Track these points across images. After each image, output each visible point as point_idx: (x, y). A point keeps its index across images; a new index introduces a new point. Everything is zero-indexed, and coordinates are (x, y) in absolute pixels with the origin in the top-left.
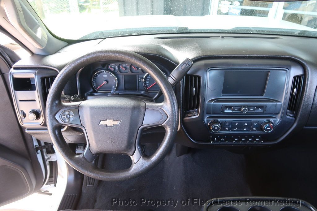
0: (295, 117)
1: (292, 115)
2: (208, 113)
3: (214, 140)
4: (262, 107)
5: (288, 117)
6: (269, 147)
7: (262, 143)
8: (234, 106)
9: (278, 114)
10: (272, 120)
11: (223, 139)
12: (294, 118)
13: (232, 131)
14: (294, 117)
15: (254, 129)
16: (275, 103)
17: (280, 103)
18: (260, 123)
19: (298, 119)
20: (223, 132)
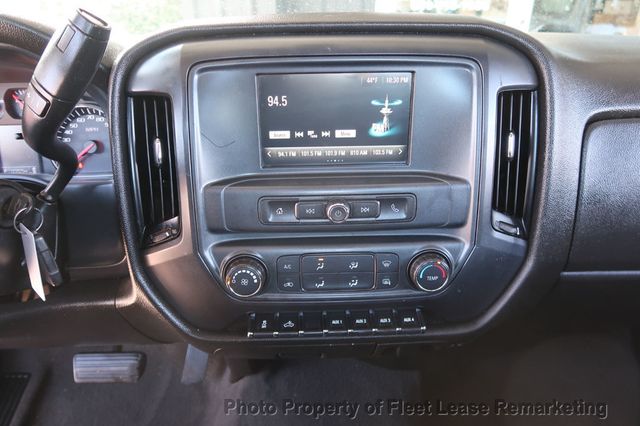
0: (527, 236)
1: (513, 230)
2: (214, 230)
3: (256, 327)
4: (399, 201)
5: (497, 235)
6: (459, 345)
7: (423, 331)
8: (301, 198)
9: (461, 225)
10: (444, 248)
11: (290, 324)
12: (521, 242)
13: (309, 291)
14: (524, 238)
15: (387, 282)
16: (445, 187)
17: (464, 186)
18: (402, 258)
19: (536, 243)
20: (277, 296)
